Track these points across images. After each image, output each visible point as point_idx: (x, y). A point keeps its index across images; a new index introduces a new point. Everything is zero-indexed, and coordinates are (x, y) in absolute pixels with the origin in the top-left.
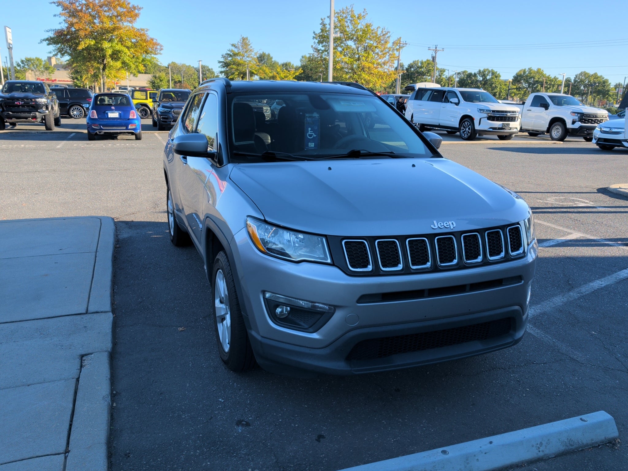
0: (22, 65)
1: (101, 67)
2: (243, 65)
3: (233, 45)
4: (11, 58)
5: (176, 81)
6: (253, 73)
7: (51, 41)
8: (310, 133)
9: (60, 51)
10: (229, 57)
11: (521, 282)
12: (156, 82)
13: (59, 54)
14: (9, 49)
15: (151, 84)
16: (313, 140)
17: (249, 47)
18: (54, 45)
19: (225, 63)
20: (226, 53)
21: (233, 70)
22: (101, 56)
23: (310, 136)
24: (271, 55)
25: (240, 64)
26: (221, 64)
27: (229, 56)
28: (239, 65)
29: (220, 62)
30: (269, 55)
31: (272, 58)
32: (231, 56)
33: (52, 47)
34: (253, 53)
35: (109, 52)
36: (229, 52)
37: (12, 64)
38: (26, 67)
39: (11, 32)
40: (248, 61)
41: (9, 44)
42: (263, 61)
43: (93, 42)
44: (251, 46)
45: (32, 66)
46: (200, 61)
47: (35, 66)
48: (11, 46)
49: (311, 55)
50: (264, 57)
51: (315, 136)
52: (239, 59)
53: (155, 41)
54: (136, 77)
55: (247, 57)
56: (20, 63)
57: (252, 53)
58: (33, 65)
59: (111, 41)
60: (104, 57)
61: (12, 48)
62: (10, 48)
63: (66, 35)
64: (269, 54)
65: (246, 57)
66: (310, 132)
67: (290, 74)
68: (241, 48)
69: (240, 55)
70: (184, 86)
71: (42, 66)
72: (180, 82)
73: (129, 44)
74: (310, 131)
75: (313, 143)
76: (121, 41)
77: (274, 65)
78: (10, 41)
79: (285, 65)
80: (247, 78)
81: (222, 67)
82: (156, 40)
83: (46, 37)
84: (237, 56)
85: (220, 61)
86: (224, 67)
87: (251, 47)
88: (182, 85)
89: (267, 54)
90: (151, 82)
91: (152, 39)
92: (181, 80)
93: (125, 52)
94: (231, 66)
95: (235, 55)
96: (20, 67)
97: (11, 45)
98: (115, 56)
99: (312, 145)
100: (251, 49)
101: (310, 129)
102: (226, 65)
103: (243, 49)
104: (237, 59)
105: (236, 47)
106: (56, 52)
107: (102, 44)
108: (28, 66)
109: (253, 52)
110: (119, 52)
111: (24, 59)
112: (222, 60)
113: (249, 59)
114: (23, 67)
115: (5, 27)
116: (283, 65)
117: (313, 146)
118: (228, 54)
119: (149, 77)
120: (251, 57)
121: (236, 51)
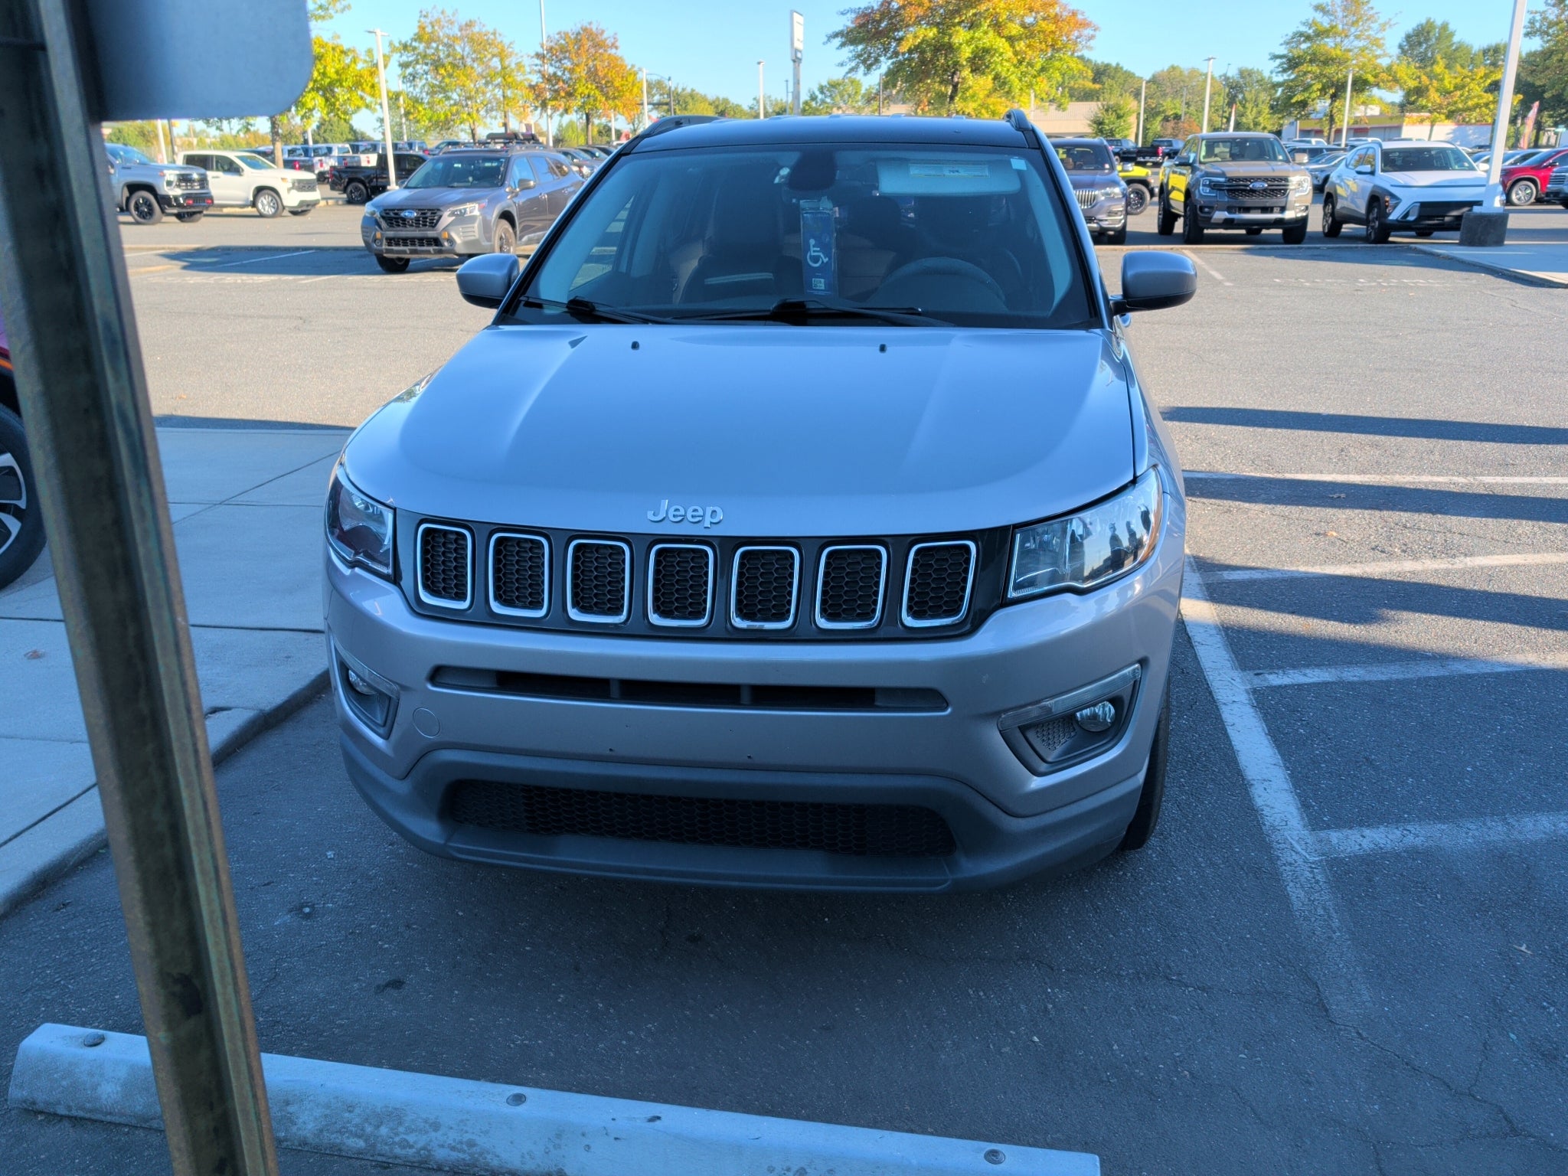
0: (820, 96)
1: (950, 90)
2: (1339, 62)
3: (1319, 8)
4: (797, 83)
5: (1169, 117)
6: (1366, 83)
7: (850, 37)
8: (814, 251)
9: (864, 62)
10: (1304, 41)
11: (945, 709)
12: (1107, 121)
13: (862, 68)
14: (794, 61)
15: (1095, 126)
16: (823, 270)
17: (1366, 8)
18: (852, 48)
19: (1290, 60)
20: (1295, 30)
21: (1308, 79)
22: (948, 66)
23: (816, 259)
24: (1452, 27)
25: (1333, 60)
26: (1278, 61)
27: (1302, 39)
28: (1327, 61)
29: (1275, 57)
30: (1444, 27)
31: (1452, 34)
32: (1308, 38)
33: (847, 52)
34: (1375, 26)
35: (966, 52)
36: (1303, 29)
37: (796, 96)
38: (828, 100)
39: (802, 22)
40: (1356, 50)
41: (797, 51)
42: (1424, 46)
43: (932, 33)
44: (1370, 5)
45: (838, 98)
46: (1209, 59)
47: (846, 97)
48: (799, 55)
49: (1538, 17)
50: (1428, 32)
51: (826, 260)
52: (1332, 45)
53: (1080, 17)
54: (1064, 110)
55: (1357, 37)
56: (817, 93)
57: (1372, 25)
58: (842, 96)
59: (973, 26)
60: (956, 67)
61: (800, 59)
62: (796, 61)
63: (879, 22)
64: (1447, 24)
65: (1352, 38)
66: (812, 249)
67: (1473, 79)
68: (1340, 14)
69: (1336, 34)
70: (1184, 128)
71: (860, 97)
72: (1177, 117)
73: (1014, 29)
74: (814, 246)
75: (822, 280)
76: (997, 26)
77: (1458, 54)
78: (798, 45)
79: (1491, 52)
80: (1345, 99)
81: (1279, 72)
82: (1083, 13)
83: (839, 28)
84: (1328, 37)
85: (1277, 53)
86: (1284, 71)
87: (1372, 8)
88: (1180, 124)
89: (1439, 22)
90: (1095, 123)
91: (1074, 14)
92: (1179, 112)
93: (1001, 50)
94: (1304, 68)
95: (1321, 34)
96: (817, 103)
97: (800, 52)
98: (978, 63)
99: (820, 284)
100: (1371, 12)
101: (812, 242)
102: (1292, 63)
103: (1346, 17)
104: (1326, 44)
105: (1328, 11)
106: (853, 64)
107: (951, 36)
108: (833, 99)
109: (1376, 21)
110: (986, 51)
111: (824, 83)
112: (1283, 51)
113: (1361, 44)
114: (823, 102)
115: (792, 12)
116: (1485, 52)
117: (823, 288)
118: (1301, 34)
119: (1091, 108)
120: (1368, 37)
121: (1325, 22)
